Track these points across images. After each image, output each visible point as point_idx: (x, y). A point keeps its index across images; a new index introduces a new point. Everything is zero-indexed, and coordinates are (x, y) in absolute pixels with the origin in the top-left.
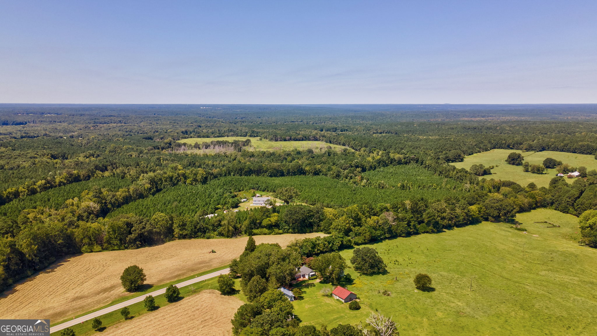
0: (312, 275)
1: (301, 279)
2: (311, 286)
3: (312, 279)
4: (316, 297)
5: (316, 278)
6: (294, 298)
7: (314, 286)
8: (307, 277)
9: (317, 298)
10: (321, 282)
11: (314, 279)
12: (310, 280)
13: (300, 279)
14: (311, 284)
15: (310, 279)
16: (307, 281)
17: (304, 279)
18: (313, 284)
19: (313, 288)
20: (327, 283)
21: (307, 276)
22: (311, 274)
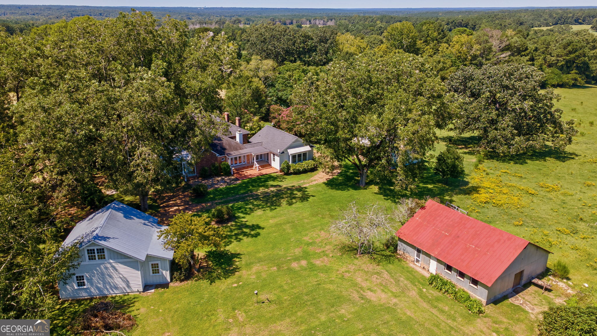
0: (299, 158)
1: (255, 171)
2: (292, 197)
3: (297, 173)
4: (306, 255)
5: (314, 169)
6: (174, 266)
7: (305, 198)
8: (276, 164)
9: (312, 268)
10: (331, 184)
11: (305, 171)
12: (288, 174)
13: (249, 172)
14: (291, 189)
15: (286, 171)
16: (274, 179)
17: (266, 171)
18: (300, 189)
19: (298, 205)
20: (356, 186)
21: (277, 159)
22: (291, 152)
